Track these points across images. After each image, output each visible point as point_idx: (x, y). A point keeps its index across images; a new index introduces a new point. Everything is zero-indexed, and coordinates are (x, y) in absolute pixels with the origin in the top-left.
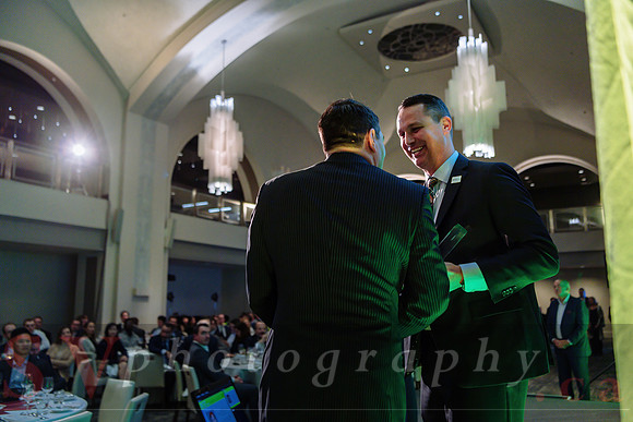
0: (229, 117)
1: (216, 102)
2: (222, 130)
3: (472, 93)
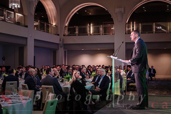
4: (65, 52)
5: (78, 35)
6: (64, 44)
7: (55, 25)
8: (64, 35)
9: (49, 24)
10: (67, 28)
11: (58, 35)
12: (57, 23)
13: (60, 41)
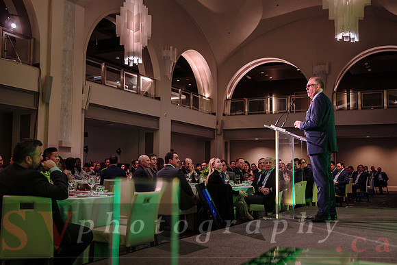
2: (136, 13)
4: (226, 144)
5: (248, 114)
6: (225, 130)
7: (208, 98)
8: (224, 115)
9: (198, 95)
10: (229, 102)
11: (214, 114)
12: (213, 94)
13: (217, 124)
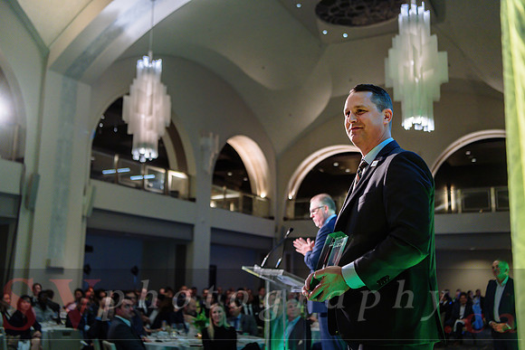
0: (157, 80)
1: (144, 63)
2: (149, 93)
3: (412, 63)
4: (288, 257)
8: (285, 219)
9: (252, 194)
10: (293, 203)
11: (272, 218)
13: (276, 231)
